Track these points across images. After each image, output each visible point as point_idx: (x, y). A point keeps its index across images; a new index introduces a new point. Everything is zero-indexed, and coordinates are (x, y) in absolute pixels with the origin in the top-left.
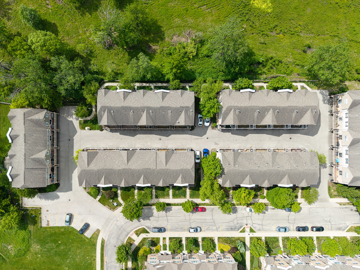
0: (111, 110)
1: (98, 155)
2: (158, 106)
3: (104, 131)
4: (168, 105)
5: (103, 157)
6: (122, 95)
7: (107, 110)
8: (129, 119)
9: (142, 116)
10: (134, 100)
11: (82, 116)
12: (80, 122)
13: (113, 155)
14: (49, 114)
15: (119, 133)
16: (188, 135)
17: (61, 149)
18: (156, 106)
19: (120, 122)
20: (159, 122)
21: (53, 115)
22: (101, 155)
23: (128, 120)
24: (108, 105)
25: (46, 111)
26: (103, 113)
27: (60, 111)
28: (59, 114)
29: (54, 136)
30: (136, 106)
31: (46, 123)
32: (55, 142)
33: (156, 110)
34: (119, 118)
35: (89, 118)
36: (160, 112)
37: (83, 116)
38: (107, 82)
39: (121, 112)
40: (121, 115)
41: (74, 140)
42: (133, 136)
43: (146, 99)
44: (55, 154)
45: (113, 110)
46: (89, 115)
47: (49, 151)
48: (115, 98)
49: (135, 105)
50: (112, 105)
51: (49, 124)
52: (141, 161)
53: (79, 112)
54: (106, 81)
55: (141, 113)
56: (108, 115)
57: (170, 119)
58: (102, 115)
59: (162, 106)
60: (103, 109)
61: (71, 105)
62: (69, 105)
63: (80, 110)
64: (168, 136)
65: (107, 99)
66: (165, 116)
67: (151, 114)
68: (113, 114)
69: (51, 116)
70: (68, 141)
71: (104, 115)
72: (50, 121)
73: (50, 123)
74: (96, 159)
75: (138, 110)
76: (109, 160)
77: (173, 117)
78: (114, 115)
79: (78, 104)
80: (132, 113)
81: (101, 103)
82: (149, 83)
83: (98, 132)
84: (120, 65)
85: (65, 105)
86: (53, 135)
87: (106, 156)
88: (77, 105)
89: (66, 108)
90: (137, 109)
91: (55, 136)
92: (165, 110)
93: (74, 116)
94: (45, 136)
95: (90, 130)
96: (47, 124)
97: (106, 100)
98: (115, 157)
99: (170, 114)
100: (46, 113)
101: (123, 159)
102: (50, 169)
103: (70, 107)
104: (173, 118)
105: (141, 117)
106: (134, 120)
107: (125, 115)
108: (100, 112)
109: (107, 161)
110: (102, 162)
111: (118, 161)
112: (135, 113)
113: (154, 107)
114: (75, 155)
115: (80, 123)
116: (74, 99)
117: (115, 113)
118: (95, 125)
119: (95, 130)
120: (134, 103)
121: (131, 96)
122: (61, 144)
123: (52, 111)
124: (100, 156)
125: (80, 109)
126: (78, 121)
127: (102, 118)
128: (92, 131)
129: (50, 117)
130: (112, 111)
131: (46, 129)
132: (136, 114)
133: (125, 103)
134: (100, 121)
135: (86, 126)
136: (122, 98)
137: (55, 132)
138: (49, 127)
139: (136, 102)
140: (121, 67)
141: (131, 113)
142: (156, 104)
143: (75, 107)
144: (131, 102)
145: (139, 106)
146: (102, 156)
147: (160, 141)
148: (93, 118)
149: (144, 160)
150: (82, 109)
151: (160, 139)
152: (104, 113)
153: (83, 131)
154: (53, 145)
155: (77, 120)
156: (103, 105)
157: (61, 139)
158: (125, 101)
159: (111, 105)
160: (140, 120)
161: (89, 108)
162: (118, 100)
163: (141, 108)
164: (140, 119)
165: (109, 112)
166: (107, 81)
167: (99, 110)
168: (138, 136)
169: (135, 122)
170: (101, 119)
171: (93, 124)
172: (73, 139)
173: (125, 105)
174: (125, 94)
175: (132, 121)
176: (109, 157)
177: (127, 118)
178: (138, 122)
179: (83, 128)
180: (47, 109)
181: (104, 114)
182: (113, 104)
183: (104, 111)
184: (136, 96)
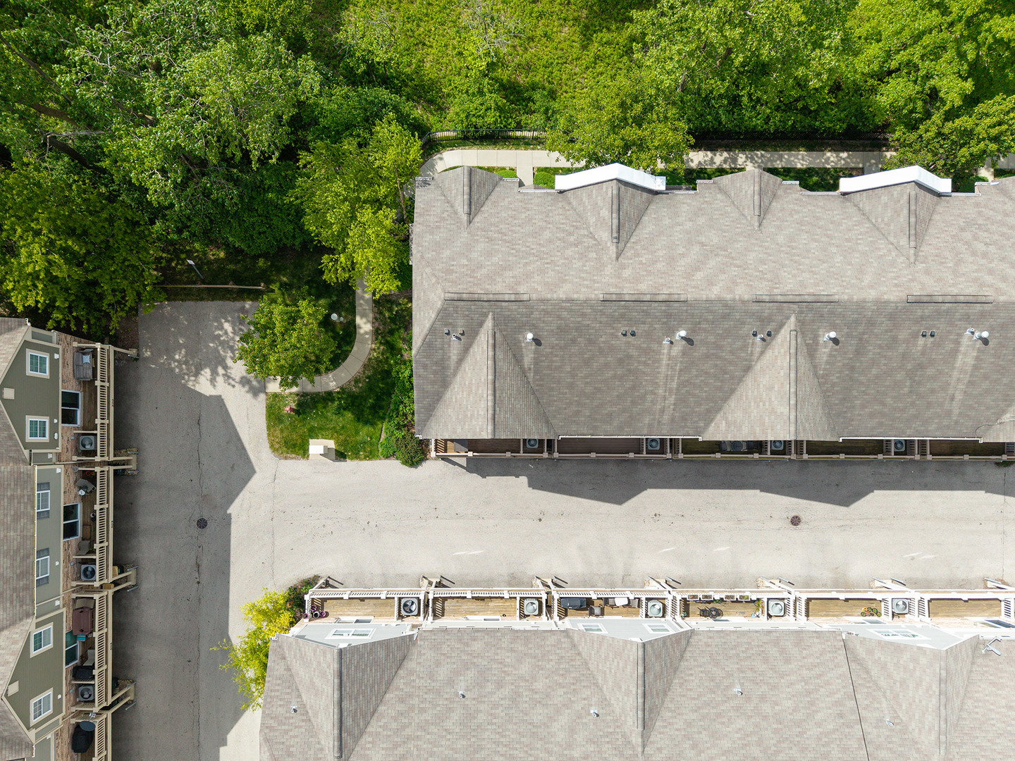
0: (522, 328)
1: (410, 665)
2: (893, 296)
3: (432, 467)
4: (965, 288)
5: (451, 682)
6: (605, 213)
7: (489, 323)
8: (643, 397)
9: (748, 369)
10: (696, 248)
11: (292, 372)
12: (270, 408)
13: (524, 669)
14: (52, 351)
15: (523, 480)
16: (980, 495)
17: (146, 587)
18: (871, 295)
19: (577, 413)
20: (872, 415)
21: (87, 359)
22: (438, 664)
23: (634, 403)
24: (500, 287)
25: (25, 331)
26: (455, 347)
27: (144, 335)
28: (132, 352)
29: (97, 507)
30: (715, 292)
31: (29, 419)
32: (104, 545)
33: (871, 323)
34: (571, 386)
35: (331, 382)
36: (895, 339)
37: (302, 366)
38: (452, 143)
39: (590, 342)
40: (587, 363)
41: (234, 527)
42: (619, 500)
43: (781, 239)
44: (103, 632)
45: (533, 328)
46: (336, 361)
47: (57, 620)
48: (547, 235)
49: (711, 283)
50: (534, 288)
51: (54, 429)
52: (740, 723)
53: (273, 344)
54: (448, 139)
55: (744, 348)
56: (499, 364)
57: (959, 396)
58: (444, 368)
59: (917, 291)
60: (461, 322)
61: (214, 295)
62: (199, 296)
63: (278, 328)
64: (846, 501)
65: (490, 240)
66: (930, 371)
67: (824, 352)
68: (528, 360)
69: (77, 366)
70: (195, 531)
71: (467, 366)
72: (70, 400)
73: (68, 418)
74: (402, 700)
75: (726, 325)
76: (495, 706)
77: (986, 377)
78: (536, 361)
79: (262, 287)
80: (676, 350)
81: (449, 272)
82: (728, 148)
83: (391, 469)
84: (531, 39)
85: (172, 296)
86: (89, 500)
87: (471, 674)
88: (256, 296)
89: (180, 313)
90: (725, 317)
91: (104, 506)
92: (941, 327)
93: (239, 369)
94: (16, 518)
95: (340, 455)
96: (37, 429)
97: (481, 246)
98: (539, 685)
99: (967, 355)
100: (26, 344)
101: (604, 702)
102: (66, 737)
103: (210, 308)
104: (986, 385)
105: (740, 380)
106: (681, 401)
107: (620, 362)
108: (438, 343)
109: (481, 718)
110: (448, 724)
111: (564, 719)
112: (700, 350)
113: (861, 305)
114: (240, 629)
115: (274, 416)
116: (235, 253)
117: (545, 349)
118: (373, 424)
119: (371, 455)
120: (698, 269)
121: (667, 221)
122: (148, 550)
123: (78, 334)
124: (431, 676)
125: (277, 318)
126: (261, 403)
127: (445, 384)
128: (349, 464)
129: (65, 372)
130: (530, 336)
131: (23, 468)
132: (707, 356)
133: (627, 273)
134: (430, 410)
135: (314, 433)
136: (605, 235)
137: (105, 475)
138: (53, 443)
139: (712, 263)
140: (541, 52)
141: (670, 349)
142: (868, 279)
143: (238, 304)
144: (671, 260)
145: (742, 292)
146: (443, 673)
147: (793, 532)
148: (357, 381)
149: (766, 708)
150: (293, 319)
151: (795, 521)
152: (466, 350)
153: (294, 466)
154: (85, 569)
155: (255, 392)
156: (463, 288)
157: (147, 518)
158: (629, 253)
159: (522, 289)
160: (732, 403)
161: (334, 317)
162: (569, 252)
163: (756, 307)
164: (732, 391)
165: (506, 342)
166: (452, 134)
167: (432, 330)
168: (652, 499)
169: (684, 419)
170: (437, 398)
171: (360, 418)
172: (227, 520)
173: (628, 290)
174: (625, 206)
175: (662, 411)
176: (500, 685)
177: (634, 388)
178: (709, 417)
179: (294, 447)
180: (38, 317)
181: (461, 361)
182: (537, 278)
183: (469, 336)
184: (701, 221)
